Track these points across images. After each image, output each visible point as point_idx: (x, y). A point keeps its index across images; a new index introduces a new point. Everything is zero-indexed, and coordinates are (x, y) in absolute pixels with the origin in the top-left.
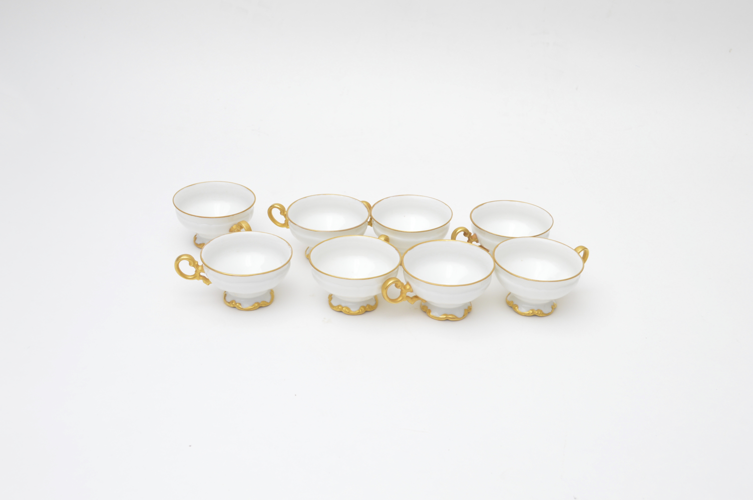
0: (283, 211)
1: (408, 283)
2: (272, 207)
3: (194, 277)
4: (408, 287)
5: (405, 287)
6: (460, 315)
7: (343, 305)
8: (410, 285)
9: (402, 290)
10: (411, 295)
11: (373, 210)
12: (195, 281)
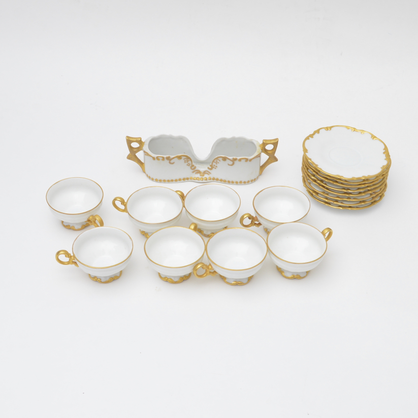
0: (123, 202)
1: (210, 264)
2: (115, 199)
3: (68, 263)
4: (210, 267)
5: (208, 268)
6: (245, 281)
7: (168, 277)
8: (211, 266)
9: (206, 270)
10: (212, 271)
11: (186, 200)
12: (70, 265)
